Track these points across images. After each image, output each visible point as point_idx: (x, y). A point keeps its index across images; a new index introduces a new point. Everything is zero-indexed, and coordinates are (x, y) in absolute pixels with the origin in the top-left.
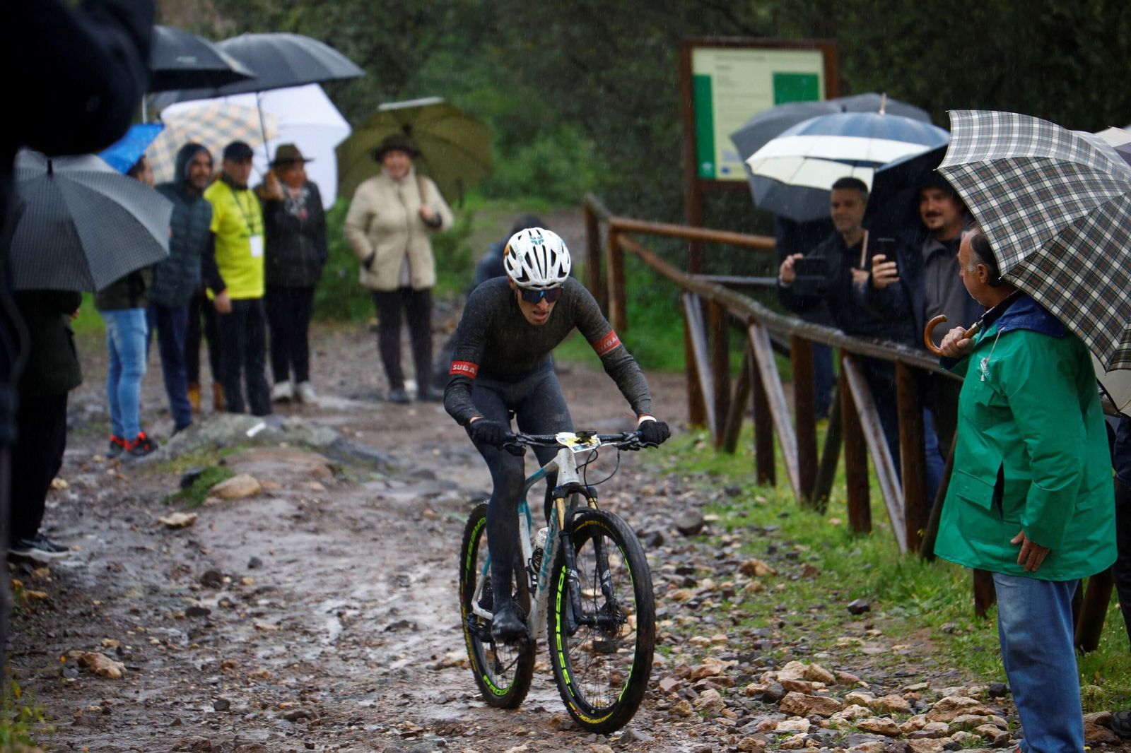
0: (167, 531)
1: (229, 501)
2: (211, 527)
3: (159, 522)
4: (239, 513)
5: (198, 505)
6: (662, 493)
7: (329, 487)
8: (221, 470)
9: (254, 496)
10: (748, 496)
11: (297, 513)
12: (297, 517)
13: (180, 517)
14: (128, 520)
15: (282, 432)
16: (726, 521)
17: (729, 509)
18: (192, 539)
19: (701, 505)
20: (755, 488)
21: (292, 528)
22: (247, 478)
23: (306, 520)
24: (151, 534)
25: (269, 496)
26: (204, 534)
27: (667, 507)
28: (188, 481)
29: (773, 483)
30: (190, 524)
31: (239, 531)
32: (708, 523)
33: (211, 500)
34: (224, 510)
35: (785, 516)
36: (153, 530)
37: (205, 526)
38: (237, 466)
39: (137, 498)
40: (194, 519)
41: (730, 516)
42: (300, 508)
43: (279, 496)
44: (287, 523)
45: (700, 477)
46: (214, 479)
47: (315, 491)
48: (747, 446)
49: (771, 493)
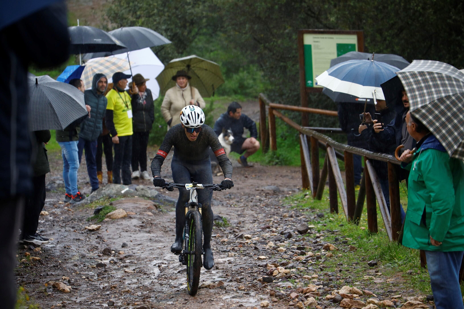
0: (89, 232)
1: (114, 220)
2: (106, 230)
3: (86, 229)
4: (118, 225)
5: (101, 221)
6: (291, 216)
7: (155, 214)
8: (111, 207)
9: (124, 218)
10: (327, 218)
11: (142, 224)
12: (142, 226)
13: (94, 227)
14: (73, 228)
15: (136, 192)
16: (318, 228)
17: (319, 223)
18: (99, 235)
19: (307, 221)
20: (329, 214)
21: (139, 231)
22: (121, 210)
23: (146, 227)
24: (82, 233)
25: (131, 218)
26: (104, 233)
27: (294, 222)
28: (97, 212)
29: (337, 212)
30: (98, 229)
31: (118, 232)
32: (310, 229)
33: (106, 219)
34: (112, 223)
35: (342, 225)
36: (83, 232)
37: (104, 230)
38: (117, 205)
39: (77, 218)
40: (100, 227)
41: (319, 226)
42: (143, 223)
43: (135, 218)
44: (137, 229)
45: (307, 210)
46: (108, 211)
47: (149, 216)
48: (326, 197)
49: (336, 216)
